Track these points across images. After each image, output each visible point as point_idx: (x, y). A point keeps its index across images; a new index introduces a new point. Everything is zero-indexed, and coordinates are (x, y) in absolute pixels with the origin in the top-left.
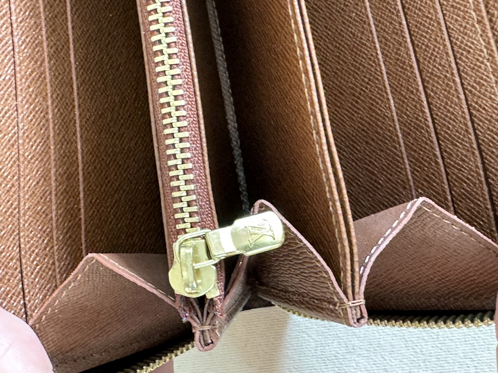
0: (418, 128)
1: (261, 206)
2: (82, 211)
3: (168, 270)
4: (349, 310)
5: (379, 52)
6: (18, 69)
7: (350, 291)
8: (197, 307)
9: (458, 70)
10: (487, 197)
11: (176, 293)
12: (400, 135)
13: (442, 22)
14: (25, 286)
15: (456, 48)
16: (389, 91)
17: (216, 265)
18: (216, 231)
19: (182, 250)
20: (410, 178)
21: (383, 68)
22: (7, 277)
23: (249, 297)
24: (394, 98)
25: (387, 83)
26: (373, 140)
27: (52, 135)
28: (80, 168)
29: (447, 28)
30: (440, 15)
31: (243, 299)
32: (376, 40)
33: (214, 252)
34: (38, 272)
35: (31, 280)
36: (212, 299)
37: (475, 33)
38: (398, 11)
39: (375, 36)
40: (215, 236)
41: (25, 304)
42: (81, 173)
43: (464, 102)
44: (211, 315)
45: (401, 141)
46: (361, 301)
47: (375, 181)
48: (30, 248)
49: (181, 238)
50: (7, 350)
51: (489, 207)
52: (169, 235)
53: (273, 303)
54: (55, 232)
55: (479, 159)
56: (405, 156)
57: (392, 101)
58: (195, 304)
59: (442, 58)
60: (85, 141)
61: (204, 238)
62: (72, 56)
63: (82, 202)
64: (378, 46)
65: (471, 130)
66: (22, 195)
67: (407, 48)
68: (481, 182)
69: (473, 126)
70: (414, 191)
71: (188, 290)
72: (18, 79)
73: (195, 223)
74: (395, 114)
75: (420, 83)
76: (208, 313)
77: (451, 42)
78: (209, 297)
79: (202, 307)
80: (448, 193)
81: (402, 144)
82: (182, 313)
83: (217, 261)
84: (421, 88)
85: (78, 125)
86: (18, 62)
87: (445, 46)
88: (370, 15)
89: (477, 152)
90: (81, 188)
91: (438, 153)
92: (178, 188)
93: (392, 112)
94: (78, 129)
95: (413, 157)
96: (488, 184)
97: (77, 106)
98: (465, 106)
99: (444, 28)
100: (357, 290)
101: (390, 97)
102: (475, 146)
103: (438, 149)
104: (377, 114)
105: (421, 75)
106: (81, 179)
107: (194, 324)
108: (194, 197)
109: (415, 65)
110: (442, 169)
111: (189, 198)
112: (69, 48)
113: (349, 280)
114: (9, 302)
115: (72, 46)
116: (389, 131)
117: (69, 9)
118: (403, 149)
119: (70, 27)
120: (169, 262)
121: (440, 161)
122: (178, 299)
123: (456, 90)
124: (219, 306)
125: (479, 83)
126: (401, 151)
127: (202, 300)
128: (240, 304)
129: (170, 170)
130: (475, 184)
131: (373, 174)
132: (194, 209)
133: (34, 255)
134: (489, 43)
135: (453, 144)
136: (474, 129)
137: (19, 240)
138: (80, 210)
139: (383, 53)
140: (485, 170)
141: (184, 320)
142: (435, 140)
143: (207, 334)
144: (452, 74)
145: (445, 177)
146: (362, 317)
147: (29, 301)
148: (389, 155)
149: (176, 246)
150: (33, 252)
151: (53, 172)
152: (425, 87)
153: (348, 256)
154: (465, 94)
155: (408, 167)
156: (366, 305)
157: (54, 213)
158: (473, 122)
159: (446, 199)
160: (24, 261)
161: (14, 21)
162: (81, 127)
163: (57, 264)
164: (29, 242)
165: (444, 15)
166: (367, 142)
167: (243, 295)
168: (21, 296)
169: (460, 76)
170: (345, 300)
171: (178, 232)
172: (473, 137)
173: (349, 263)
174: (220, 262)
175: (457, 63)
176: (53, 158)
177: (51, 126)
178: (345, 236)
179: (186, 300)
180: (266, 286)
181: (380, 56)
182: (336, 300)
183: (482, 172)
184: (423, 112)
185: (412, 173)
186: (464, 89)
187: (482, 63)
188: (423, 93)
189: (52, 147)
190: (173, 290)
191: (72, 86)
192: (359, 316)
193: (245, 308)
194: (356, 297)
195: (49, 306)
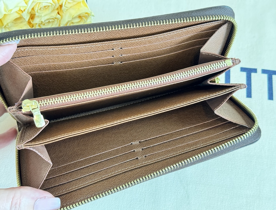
0: (75, 167)
1: (47, 122)
2: (45, 72)
3: (28, 99)
4: (21, 145)
5: (97, 155)
6: (83, 54)
7: (26, 145)
8: (19, 107)
9: (90, 175)
10: (55, 185)
11: (23, 101)
12: (73, 162)
13: (103, 169)
14: (21, 58)
15: (96, 173)
16: (86, 158)
17: (31, 111)
18: (39, 110)
19: (34, 102)
20: (60, 166)
21: (92, 156)
22: (24, 53)
23: (22, 124)
24: (83, 160)
25: (88, 157)
26: (72, 156)
27: (66, 63)
28: (58, 71)
29: (101, 171)
30: (105, 169)
31: (21, 121)
32: (100, 154)
33: (34, 110)
34: (26, 61)
35: (23, 59)
36: (21, 110)
37: (99, 177)
38: (107, 158)
39: (101, 153)
40: (38, 110)
41: (16, 58)
42: (56, 71)
43: (81, 177)
44: (17, 110)
45: (71, 163)
46: (23, 148)
47: (60, 157)
48: (32, 58)
49: (37, 102)
50: (2, 55)
51: (52, 186)
52: (38, 99)
53: (20, 132)
54: (38, 65)
55: (65, 182)
56: (67, 164)
57: (83, 159)
58: (20, 106)
59: (93, 170)
60: (66, 72)
61: (37, 108)
62: (91, 67)
63: (48, 71)
64: (98, 154)
65: (73, 179)
66: (48, 56)
67: (97, 161)
68: (59, 183)
69: (75, 180)
70: (57, 167)
71: (24, 104)
72: (80, 54)
73: (41, 105)
74: (79, 160)
75: (87, 166)
76: (18, 110)
77: (98, 172)
78: (22, 110)
79: (19, 108)
80: (56, 176)
81: (70, 163)
82: (17, 103)
83: (32, 111)
84: (86, 166)
85: (71, 69)
86: (85, 54)
87: (96, 171)
88: (107, 151)
89: (67, 182)
90: (52, 71)
91: (67, 172)
92: (50, 101)
93: (80, 160)
94: (69, 69)
95: (67, 166)
96: (59, 185)
97: (76, 69)
98: (80, 177)
99: (101, 170)
100: (26, 147)
101: (84, 159)
102: (69, 181)
103: (69, 172)
104: (79, 156)
105: (89, 166)
106: (54, 71)
107: (15, 106)
108: (48, 104)
109: (92, 164)
110: (63, 174)
111: (47, 103)
112: (93, 66)
113: (29, 144)
114: (16, 54)
115: (93, 67)
116: (74, 159)
117: (104, 65)
118: (69, 164)
119: (99, 66)
120: (31, 99)
121: (65, 173)
122: (21, 102)
123: (85, 175)
124: (20, 112)
125: (86, 180)
126: (68, 163)
127: (21, 108)
128: (20, 120)
129: (54, 98)
130: (59, 182)
131: (62, 157)
132: (45, 105)
133: (31, 59)
134: (96, 181)
135: (70, 176)
136: (74, 180)
137: (35, 55)
138: (45, 71)
139: (96, 156)
140: (63, 184)
141: (16, 104)
142: (71, 171)
143: (12, 110)
144: (89, 173)
145: (61, 175)
146: (19, 148)
147: (17, 59)
148: (67, 160)
149: (35, 101)
150: (32, 59)
151: (56, 63)
152: (86, 167)
153: (35, 144)
154: (84, 177)
155: (64, 165)
156: (22, 149)
157: (44, 64)
158: (76, 180)
159: (54, 176)
160: (29, 57)
161: (96, 52)
162: (70, 70)
163: (29, 66)
164: (34, 58)
165: (105, 170)
166: (71, 154)
167: (22, 121)
168: (18, 57)
169: (88, 175)
170: (23, 144)
171: (38, 101)
172: (71, 180)
173: (33, 144)
174: (31, 112)
175: (92, 174)
176: (60, 63)
177: (69, 63)
178: (40, 143)
179: (21, 104)
180: (26, 128)
181: (95, 155)
182: (23, 142)
183: (62, 183)
184: (79, 167)
185: (62, 167)
186: (85, 176)
187: (91, 180)
188: (84, 167)
189: (63, 63)
190: (23, 100)
191: (82, 67)
192: (19, 147)
193: (18, 122)
194: (24, 147)
195: (16, 66)
